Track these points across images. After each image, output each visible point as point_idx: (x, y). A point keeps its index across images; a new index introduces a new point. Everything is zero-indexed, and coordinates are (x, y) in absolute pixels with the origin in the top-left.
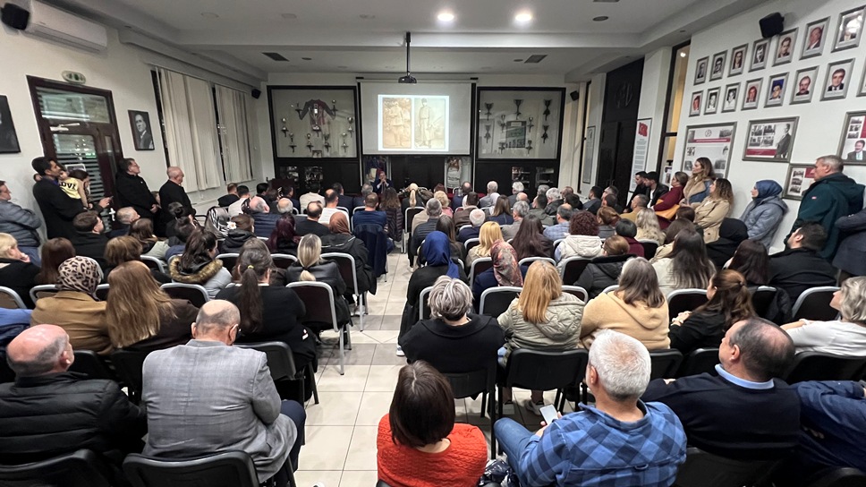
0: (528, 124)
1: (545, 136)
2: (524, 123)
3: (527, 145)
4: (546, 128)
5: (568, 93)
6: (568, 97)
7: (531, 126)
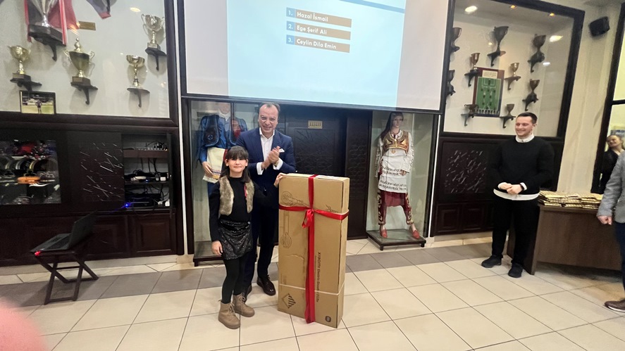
0: (507, 75)
1: (531, 99)
2: (501, 73)
3: (502, 114)
4: (533, 85)
5: (587, 21)
6: (586, 30)
7: (511, 80)
